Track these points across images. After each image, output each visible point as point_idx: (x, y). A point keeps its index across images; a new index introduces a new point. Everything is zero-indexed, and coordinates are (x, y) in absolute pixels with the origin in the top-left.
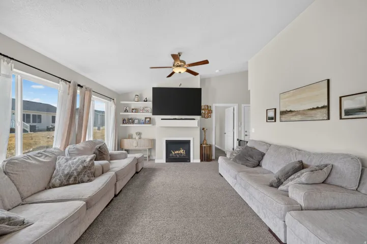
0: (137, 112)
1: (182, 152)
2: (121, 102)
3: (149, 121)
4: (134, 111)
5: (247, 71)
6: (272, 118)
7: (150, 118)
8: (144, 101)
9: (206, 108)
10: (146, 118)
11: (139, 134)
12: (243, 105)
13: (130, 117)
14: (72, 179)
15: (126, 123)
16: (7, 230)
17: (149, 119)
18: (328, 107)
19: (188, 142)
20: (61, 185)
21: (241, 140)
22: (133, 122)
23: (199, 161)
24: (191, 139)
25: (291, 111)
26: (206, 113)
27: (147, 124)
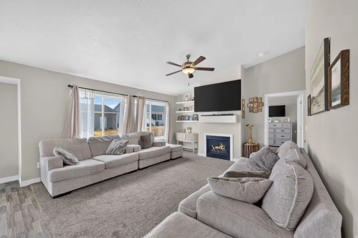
0: (188, 110)
1: (222, 148)
2: (177, 103)
3: (196, 118)
4: (185, 109)
5: (305, 46)
7: (197, 115)
8: (192, 100)
9: (255, 100)
11: (190, 129)
13: (183, 115)
14: (113, 152)
16: (67, 163)
19: (228, 139)
20: (108, 154)
22: (184, 119)
24: (231, 136)
26: (255, 106)
27: (195, 120)
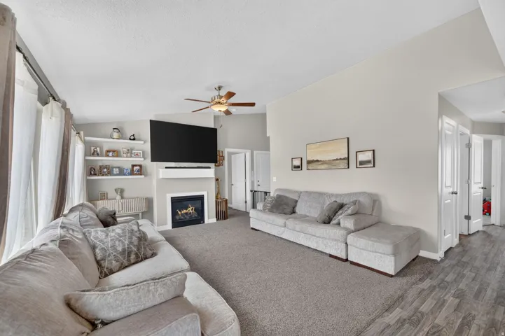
0: (117, 156)
1: (191, 211)
2: (87, 139)
3: (139, 170)
4: (111, 154)
6: (298, 167)
7: (140, 166)
8: (130, 139)
10: (133, 166)
12: (255, 152)
14: (133, 256)
15: (95, 175)
17: (138, 167)
18: (348, 158)
19: (201, 198)
21: (255, 191)
22: (110, 173)
23: (215, 220)
24: (205, 193)
25: (317, 161)
27: (136, 174)
